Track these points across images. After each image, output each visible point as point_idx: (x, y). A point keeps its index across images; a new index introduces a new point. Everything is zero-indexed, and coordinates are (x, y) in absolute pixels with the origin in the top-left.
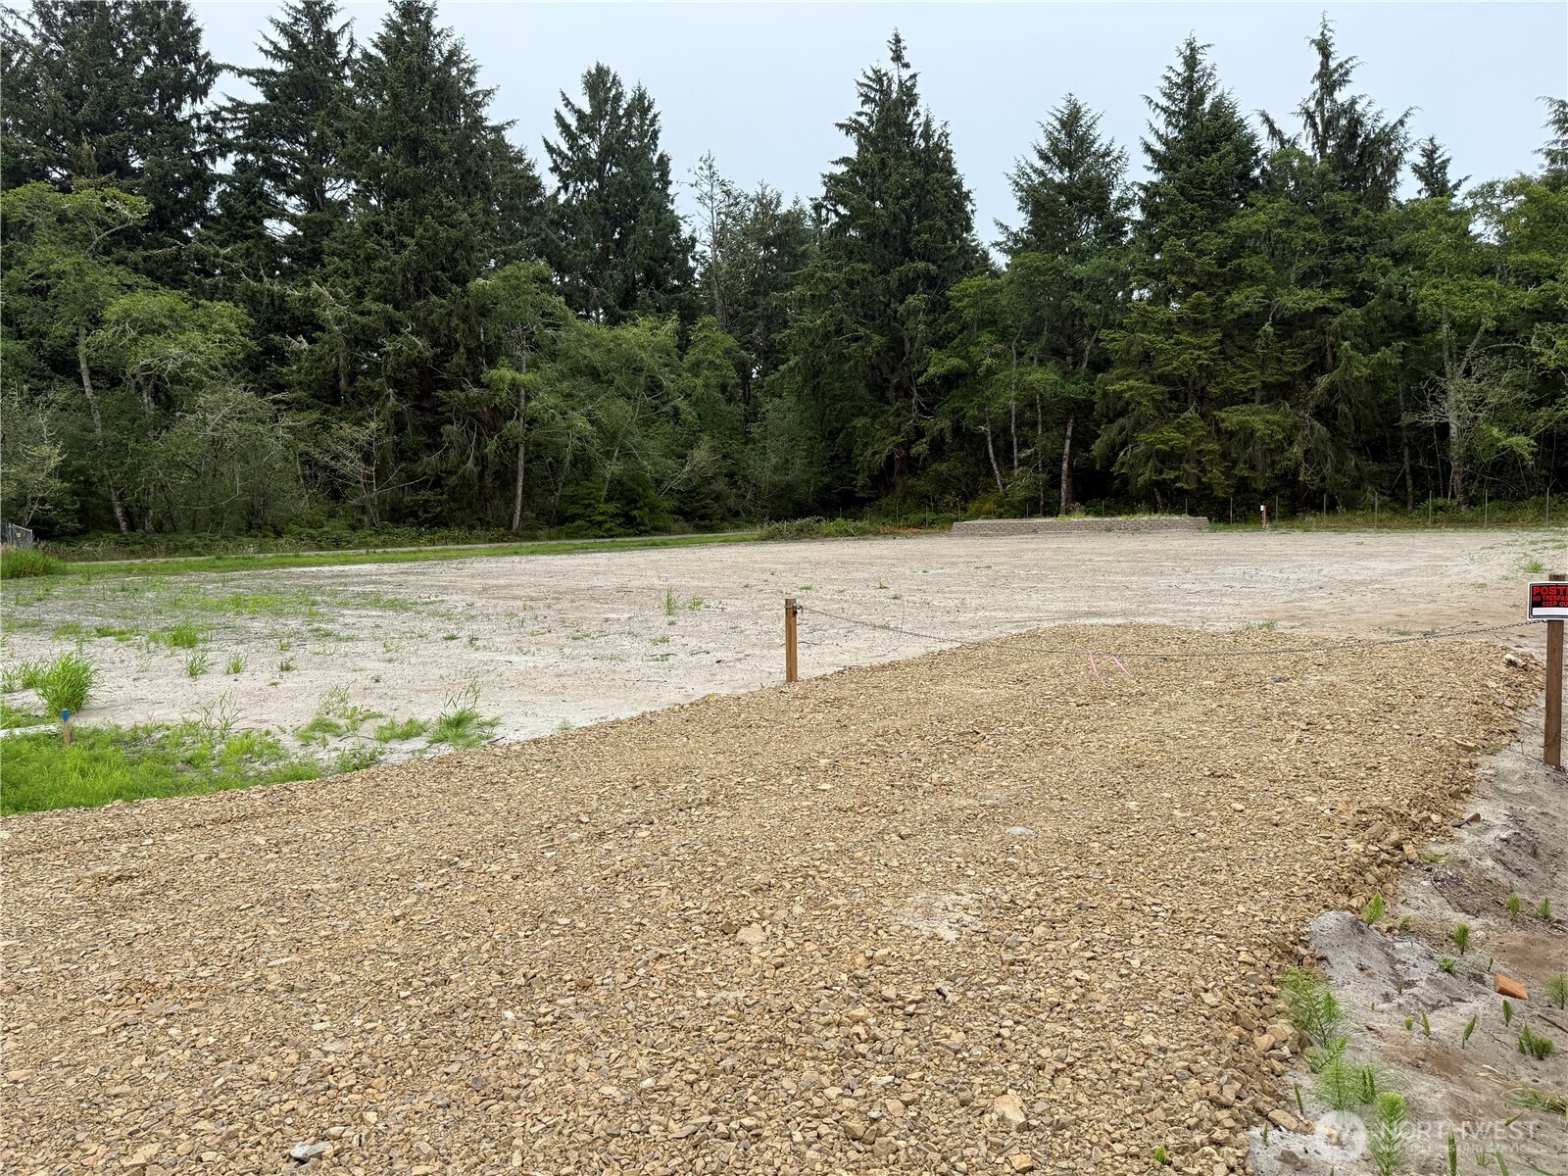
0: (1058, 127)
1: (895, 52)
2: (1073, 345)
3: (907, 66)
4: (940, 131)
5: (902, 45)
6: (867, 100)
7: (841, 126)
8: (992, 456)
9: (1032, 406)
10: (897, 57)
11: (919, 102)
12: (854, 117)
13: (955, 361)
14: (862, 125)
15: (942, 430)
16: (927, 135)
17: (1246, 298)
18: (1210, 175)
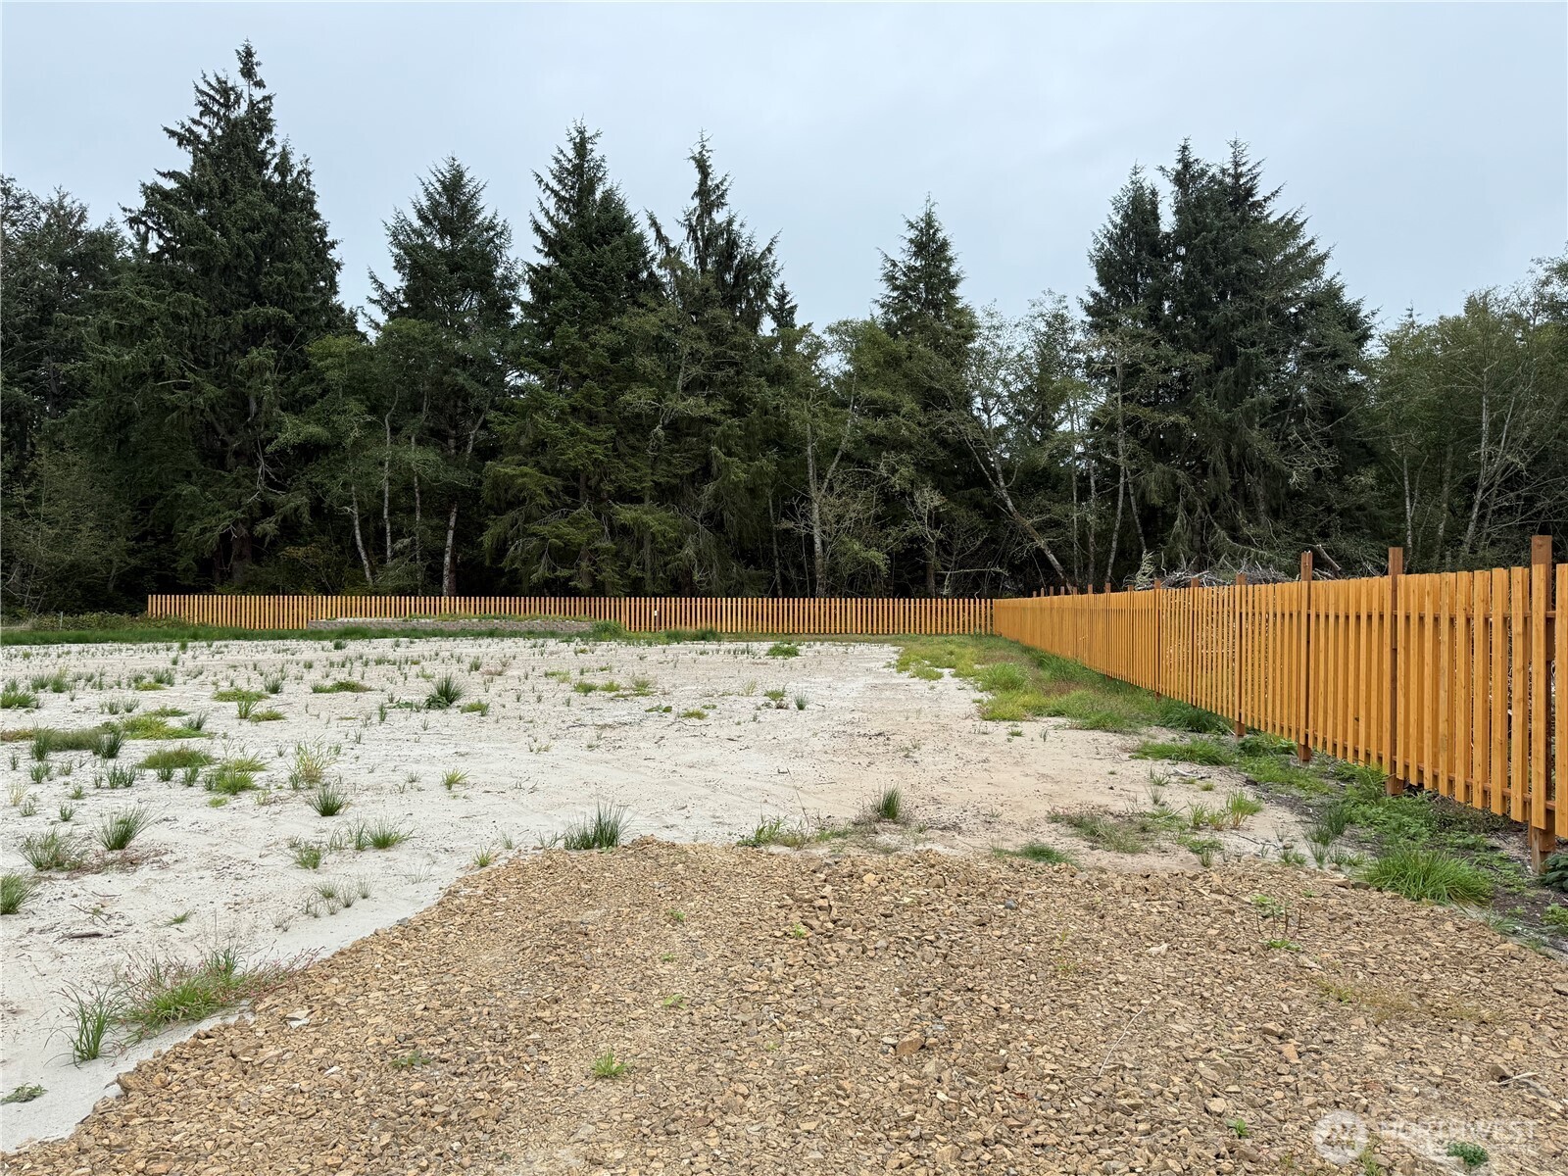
0: (440, 189)
1: (245, 64)
2: (455, 427)
3: (260, 84)
4: (300, 168)
5: (255, 60)
6: (207, 111)
7: (172, 133)
8: (359, 542)
9: (408, 488)
10: (248, 72)
11: (275, 129)
12: (188, 123)
13: (314, 430)
14: (198, 137)
15: (296, 509)
16: (283, 168)
17: (638, 398)
18: (602, 266)
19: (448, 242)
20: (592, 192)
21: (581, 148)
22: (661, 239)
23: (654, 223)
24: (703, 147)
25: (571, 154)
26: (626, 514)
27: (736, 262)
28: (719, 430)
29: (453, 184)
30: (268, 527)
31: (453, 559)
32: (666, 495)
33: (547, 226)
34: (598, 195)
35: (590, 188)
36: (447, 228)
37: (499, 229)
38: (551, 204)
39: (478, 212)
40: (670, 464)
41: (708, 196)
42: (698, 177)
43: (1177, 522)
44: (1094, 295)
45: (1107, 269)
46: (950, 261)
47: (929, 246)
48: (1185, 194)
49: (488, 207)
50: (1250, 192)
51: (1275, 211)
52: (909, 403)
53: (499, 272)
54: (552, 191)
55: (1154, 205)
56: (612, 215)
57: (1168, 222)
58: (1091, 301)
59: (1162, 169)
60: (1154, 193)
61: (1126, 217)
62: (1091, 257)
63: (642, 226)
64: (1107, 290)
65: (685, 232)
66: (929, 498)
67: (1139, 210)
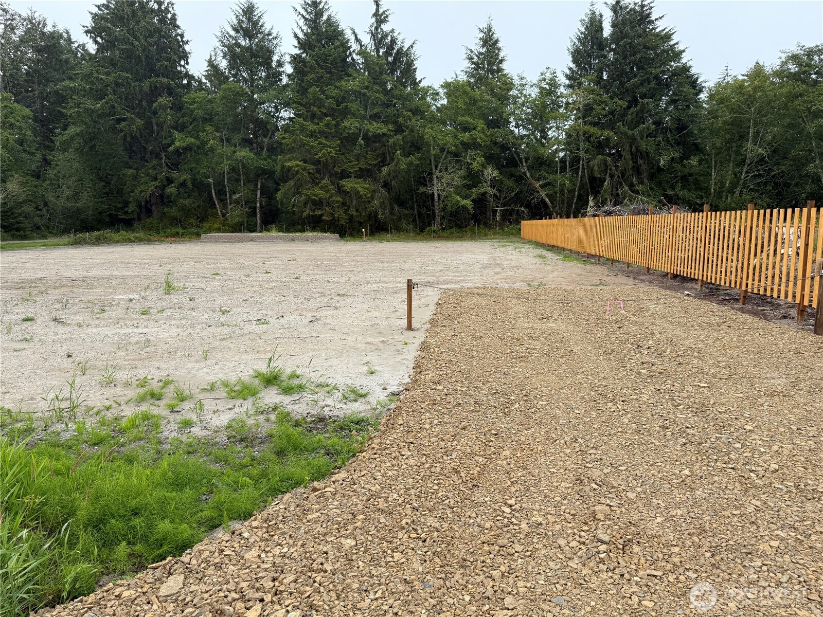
0: (242, 13)
2: (256, 139)
8: (214, 197)
13: (191, 140)
15: (185, 180)
17: (351, 124)
18: (330, 56)
19: (248, 41)
20: (322, 15)
22: (357, 39)
23: (354, 32)
27: (395, 51)
28: (391, 140)
29: (249, 11)
30: (171, 190)
31: (261, 204)
32: (363, 174)
33: (301, 36)
34: (325, 18)
35: (319, 14)
36: (248, 34)
37: (274, 35)
38: (302, 22)
40: (366, 157)
41: (380, 18)
42: (375, 7)
43: (606, 183)
44: (570, 69)
45: (578, 56)
46: (499, 49)
47: (490, 42)
48: (617, 17)
49: (268, 23)
50: (649, 15)
51: (660, 26)
52: (481, 124)
53: (275, 58)
54: (303, 16)
55: (601, 22)
56: (333, 28)
57: (607, 31)
58: (568, 72)
59: (606, 3)
60: (601, 16)
61: (587, 28)
62: (568, 50)
63: (348, 35)
64: (577, 66)
65: (369, 36)
66: (491, 173)
67: (594, 25)
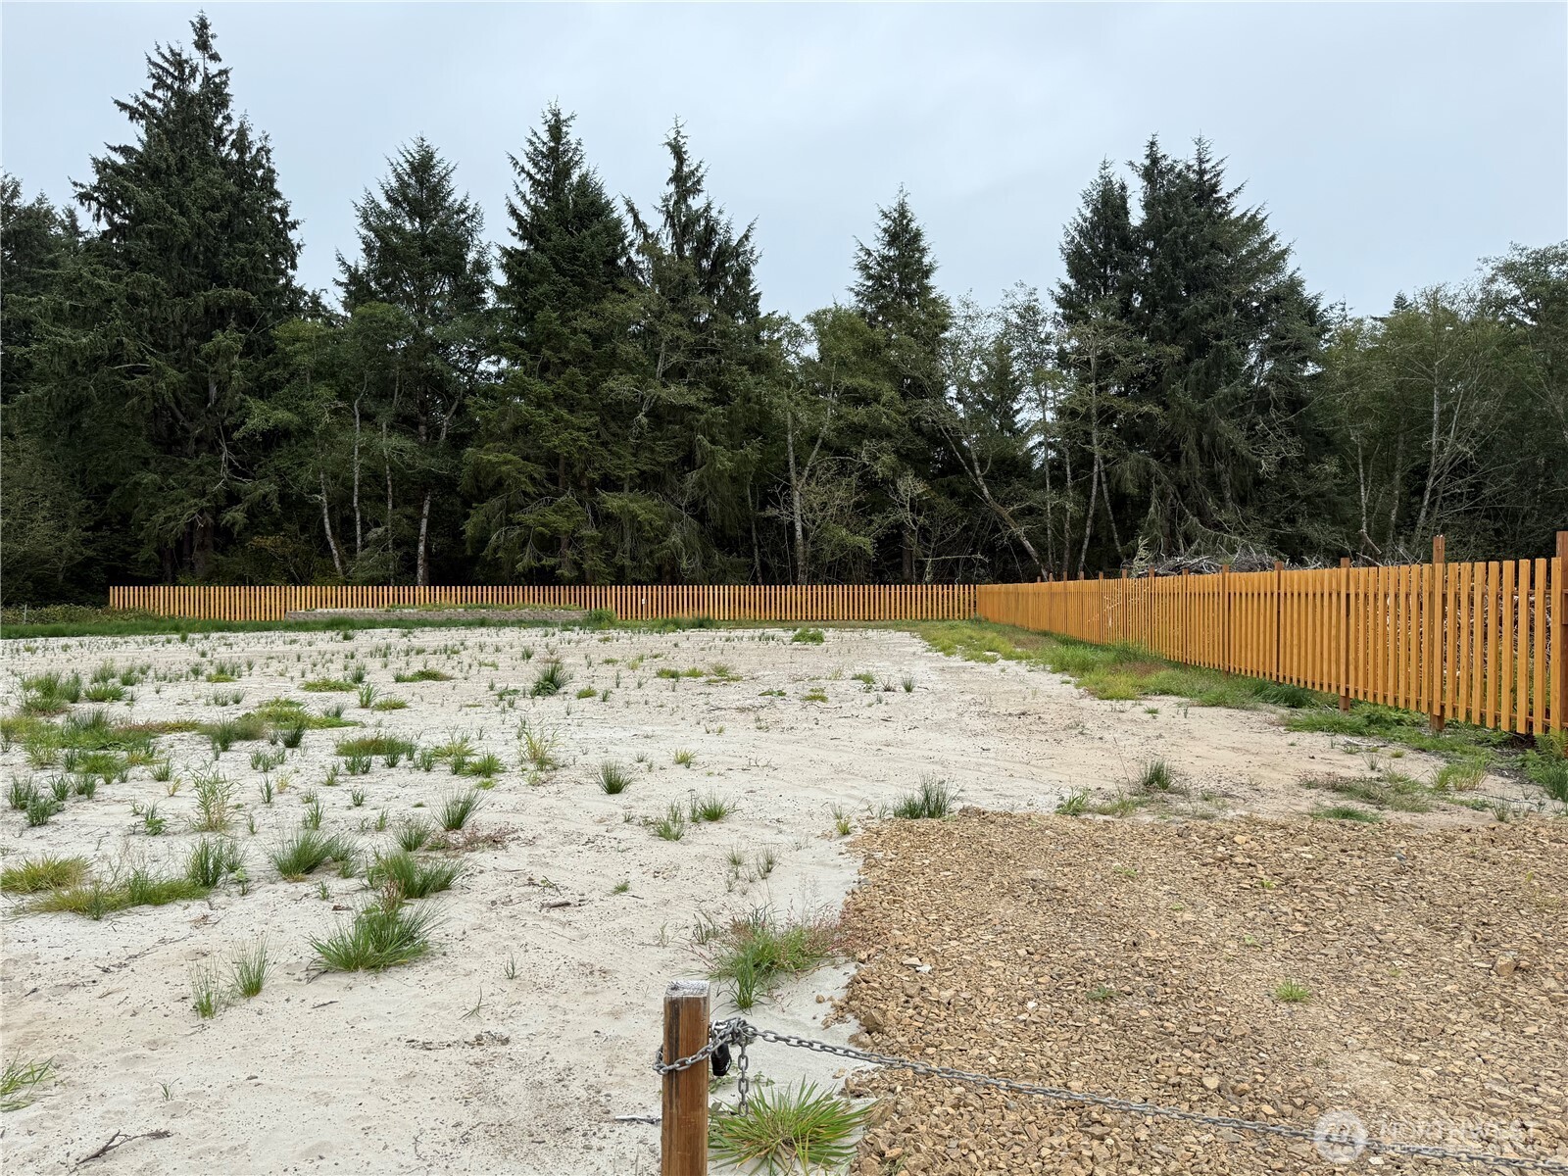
0: (408, 170)
1: (200, 36)
2: (426, 414)
3: (215, 57)
4: (259, 145)
5: (210, 32)
6: (160, 83)
7: (124, 106)
8: (329, 532)
9: (380, 476)
10: (203, 45)
11: (231, 104)
12: (142, 97)
13: (283, 415)
14: (153, 112)
15: (265, 496)
16: (241, 144)
17: (620, 385)
18: (581, 251)
19: (417, 225)
20: (568, 175)
21: (556, 130)
22: (639, 224)
23: (632, 209)
24: (678, 132)
25: (546, 137)
26: (613, 502)
27: (714, 248)
28: (703, 418)
29: (423, 166)
30: (236, 515)
31: (428, 548)
32: (649, 482)
33: (524, 211)
34: (575, 178)
35: (564, 172)
36: (417, 210)
37: (470, 212)
38: (526, 186)
39: (449, 194)
40: (652, 451)
41: (684, 182)
42: (673, 164)
43: (1151, 510)
44: (1064, 287)
45: (1078, 262)
46: (923, 251)
47: (903, 235)
48: (1153, 188)
49: (459, 189)
50: (1214, 189)
51: (1238, 208)
52: (888, 392)
53: (471, 256)
54: (529, 174)
55: (1124, 200)
56: (590, 199)
57: (1137, 216)
58: (1061, 293)
59: (1131, 164)
60: (1123, 188)
61: (1095, 211)
62: (1062, 250)
63: (620, 211)
64: (1078, 282)
65: (662, 218)
66: (911, 486)
67: (1109, 205)
